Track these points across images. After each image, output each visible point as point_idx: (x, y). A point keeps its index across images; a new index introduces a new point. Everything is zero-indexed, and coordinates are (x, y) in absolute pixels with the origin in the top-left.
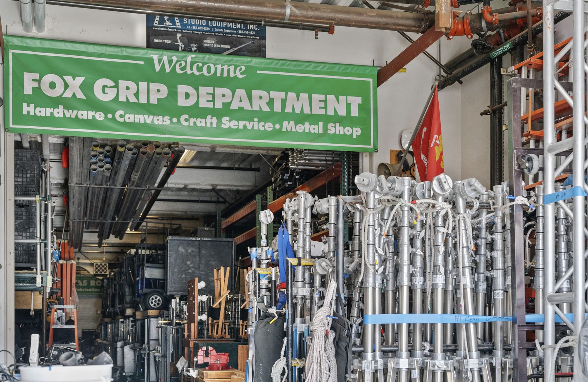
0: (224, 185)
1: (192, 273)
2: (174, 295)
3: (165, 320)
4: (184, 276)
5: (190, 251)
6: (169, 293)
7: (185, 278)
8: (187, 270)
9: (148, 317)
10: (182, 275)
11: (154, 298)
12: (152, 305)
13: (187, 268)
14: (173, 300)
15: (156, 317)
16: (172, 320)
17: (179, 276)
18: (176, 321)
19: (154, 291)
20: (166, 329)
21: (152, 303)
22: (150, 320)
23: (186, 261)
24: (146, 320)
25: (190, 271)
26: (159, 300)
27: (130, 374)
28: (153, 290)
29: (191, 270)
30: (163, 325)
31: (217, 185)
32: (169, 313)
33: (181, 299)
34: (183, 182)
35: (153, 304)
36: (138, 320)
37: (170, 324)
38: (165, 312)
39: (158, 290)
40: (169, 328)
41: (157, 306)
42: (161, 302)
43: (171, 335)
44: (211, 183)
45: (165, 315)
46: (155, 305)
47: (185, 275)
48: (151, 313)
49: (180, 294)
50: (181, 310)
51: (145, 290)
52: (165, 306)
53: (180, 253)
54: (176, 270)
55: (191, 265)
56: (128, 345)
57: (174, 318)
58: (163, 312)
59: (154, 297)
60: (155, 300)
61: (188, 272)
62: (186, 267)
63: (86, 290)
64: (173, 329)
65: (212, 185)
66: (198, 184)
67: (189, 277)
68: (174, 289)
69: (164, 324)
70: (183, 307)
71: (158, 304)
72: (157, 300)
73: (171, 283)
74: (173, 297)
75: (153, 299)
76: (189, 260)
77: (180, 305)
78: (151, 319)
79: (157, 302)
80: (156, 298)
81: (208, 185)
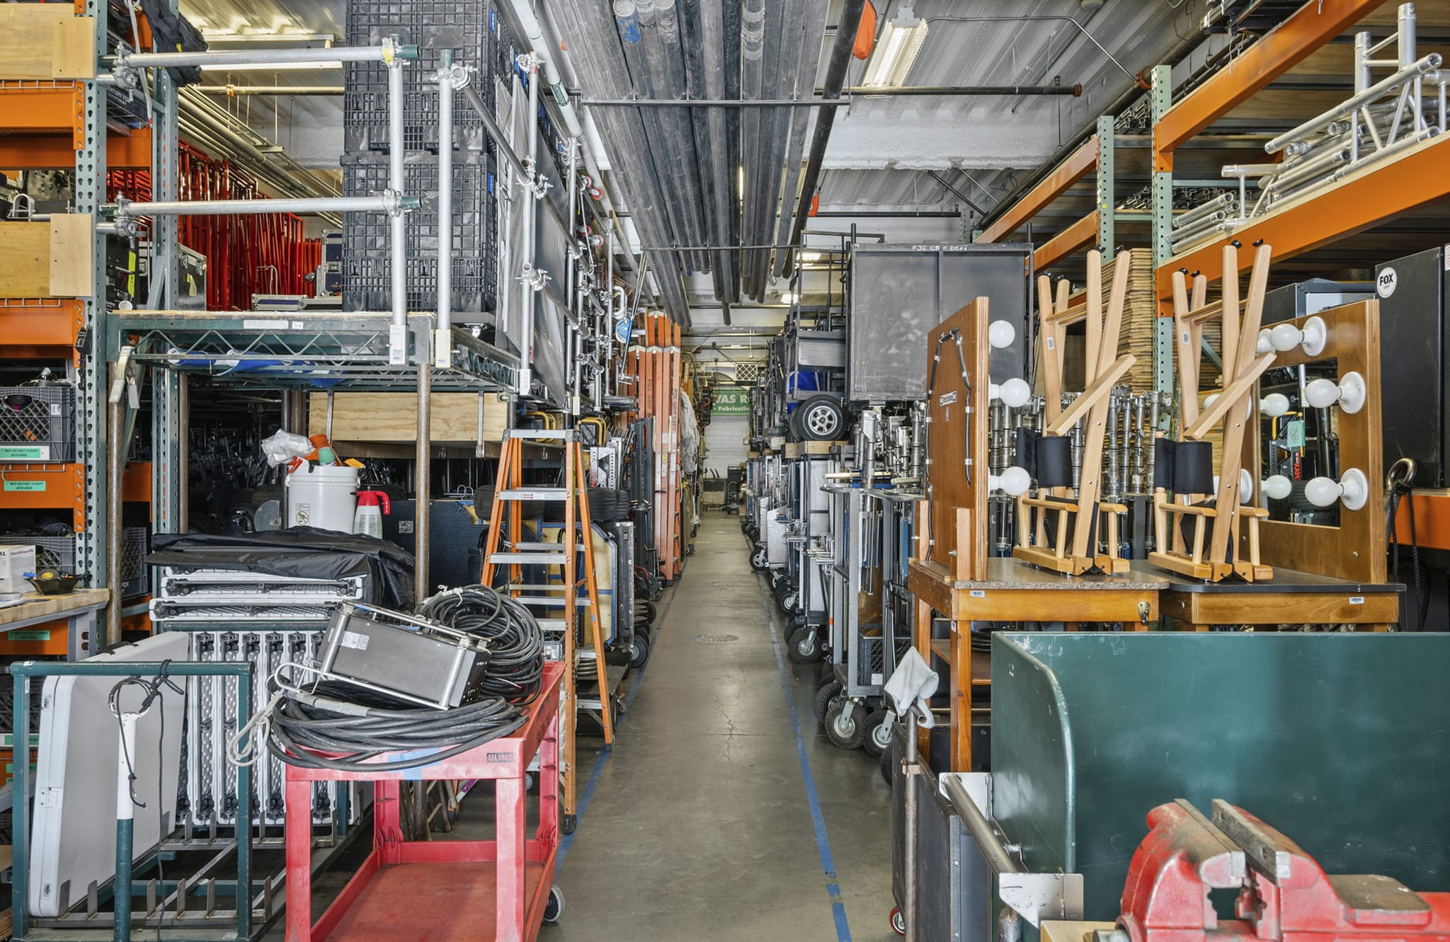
0: (980, 159)
1: (915, 344)
2: (867, 402)
3: (843, 469)
4: (893, 351)
5: (909, 283)
6: (853, 397)
7: (898, 354)
8: (901, 335)
9: (805, 457)
10: (889, 348)
11: (819, 411)
12: (815, 429)
13: (902, 330)
14: (866, 414)
15: (824, 458)
16: (863, 471)
17: (882, 351)
18: (872, 473)
19: (819, 398)
20: (846, 496)
21: (814, 424)
22: (810, 465)
23: (901, 310)
24: (802, 463)
25: (911, 336)
26: (830, 418)
27: (780, 566)
28: (818, 392)
29: (914, 334)
30: (837, 485)
31: (963, 159)
32: (854, 449)
33: (884, 412)
34: (886, 155)
35: (816, 427)
36: (791, 460)
37: (858, 482)
38: (845, 448)
39: (828, 393)
40: (855, 494)
41: (826, 432)
42: (835, 423)
43: (861, 513)
44: (948, 154)
45: (843, 457)
46: (820, 429)
47: (898, 347)
48: (812, 447)
49: (884, 398)
50: (890, 443)
51: (800, 395)
52: (847, 430)
53: (885, 289)
54: (873, 335)
55: (914, 322)
56: (775, 507)
57: (870, 464)
58: (839, 447)
59: (818, 409)
60: (822, 417)
61: (904, 339)
62: (899, 327)
63: (734, 409)
64: (865, 497)
65: (950, 159)
66: (921, 158)
67: (908, 352)
68: (868, 384)
69: (842, 481)
70: (894, 433)
71: (829, 426)
72: (826, 416)
73: (861, 369)
74: (864, 405)
75: (816, 415)
76: (906, 308)
77: (884, 429)
78: (813, 463)
79: (827, 421)
80: (824, 412)
81: (942, 159)
